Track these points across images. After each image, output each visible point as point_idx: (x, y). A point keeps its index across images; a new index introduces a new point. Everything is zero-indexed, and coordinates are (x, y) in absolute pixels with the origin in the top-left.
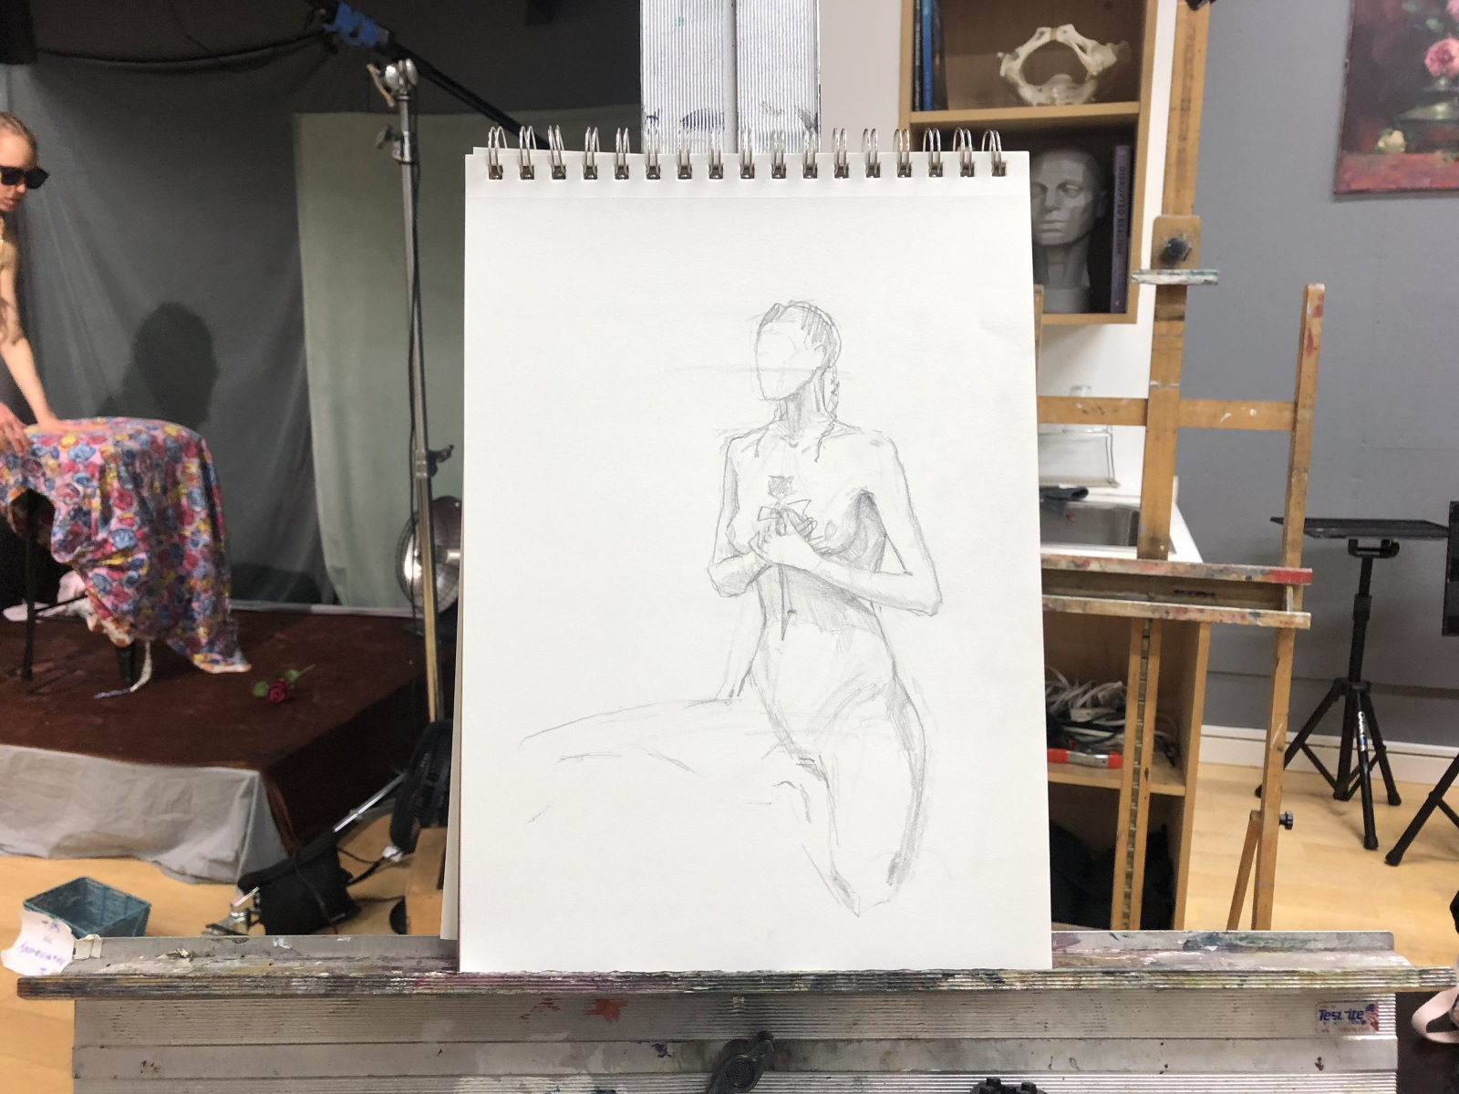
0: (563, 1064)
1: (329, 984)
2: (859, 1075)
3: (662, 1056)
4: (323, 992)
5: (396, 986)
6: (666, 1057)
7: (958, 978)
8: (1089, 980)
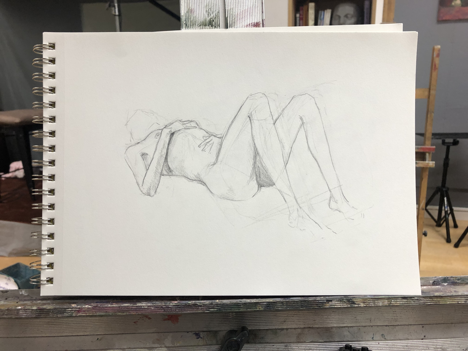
0: (154, 343)
1: (37, 313)
2: (287, 343)
3: (198, 338)
4: (34, 316)
5: (69, 313)
6: (200, 338)
7: (334, 302)
8: (395, 302)
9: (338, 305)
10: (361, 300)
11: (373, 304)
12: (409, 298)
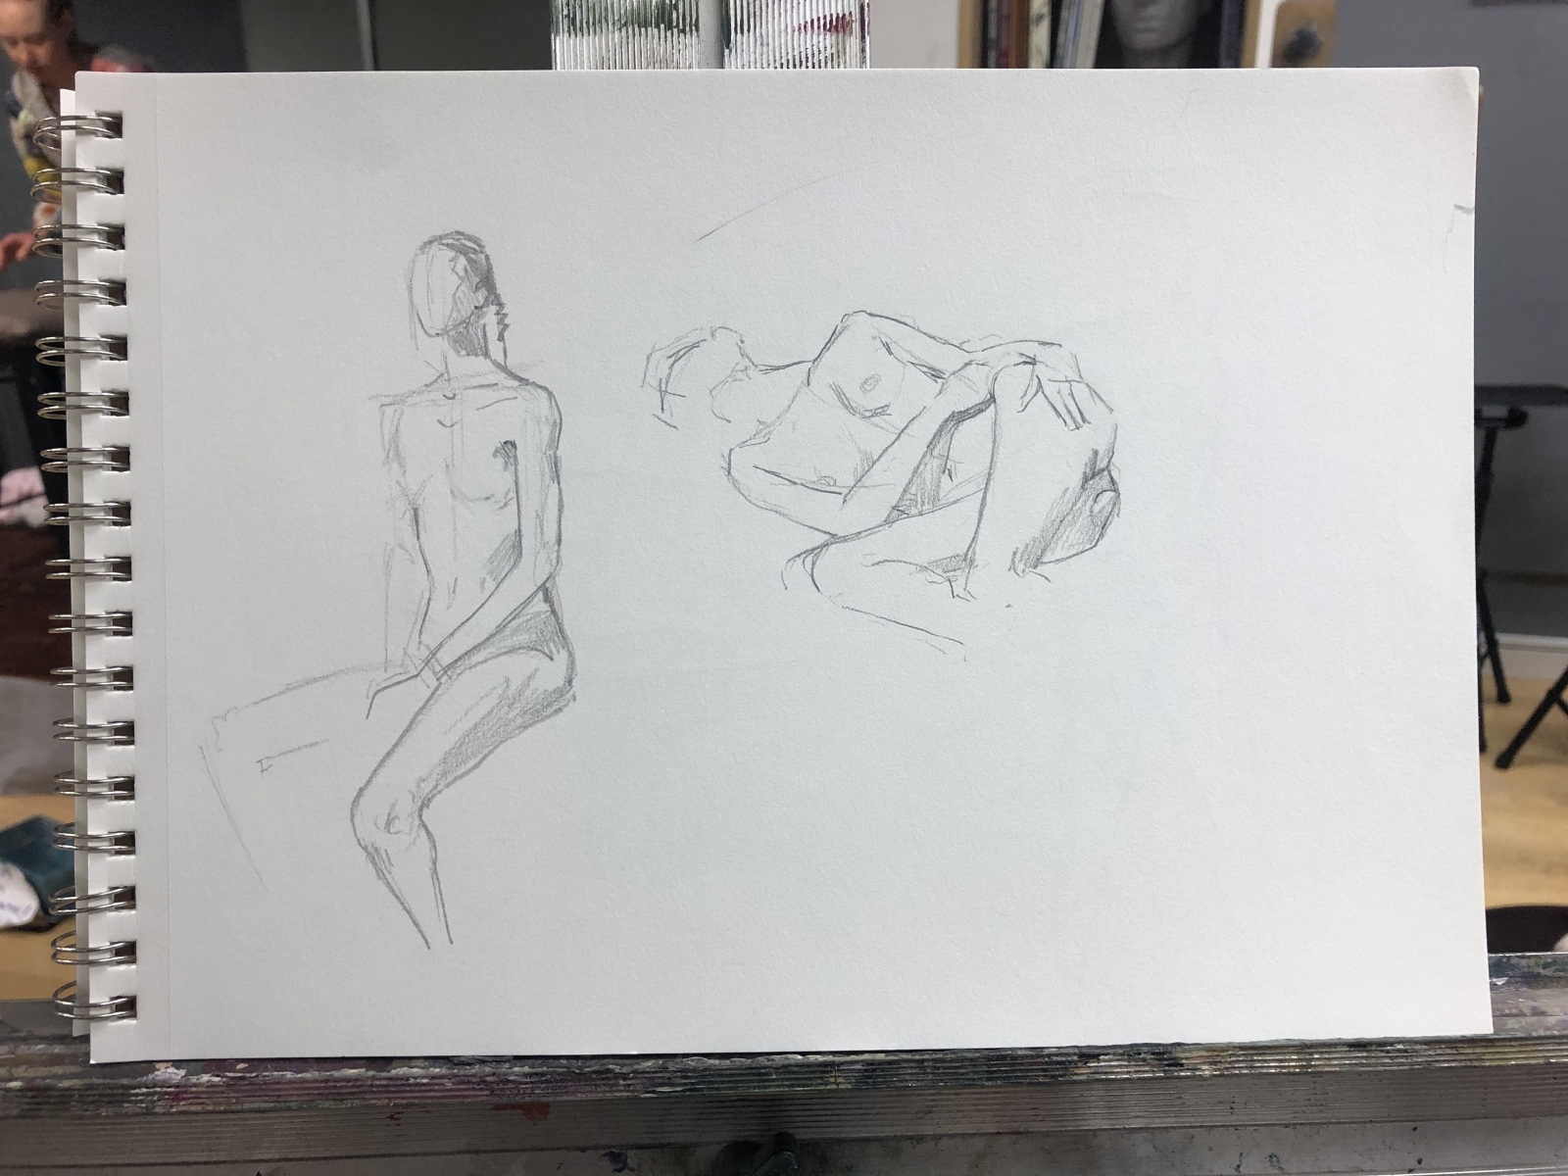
3: (619, 1171)
4: (16, 1112)
5: (142, 1101)
6: (626, 1170)
7: (1105, 1061)
8: (1326, 1059)
9: (1121, 1070)
10: (1204, 1054)
11: (1246, 1068)
12: (1374, 1048)
